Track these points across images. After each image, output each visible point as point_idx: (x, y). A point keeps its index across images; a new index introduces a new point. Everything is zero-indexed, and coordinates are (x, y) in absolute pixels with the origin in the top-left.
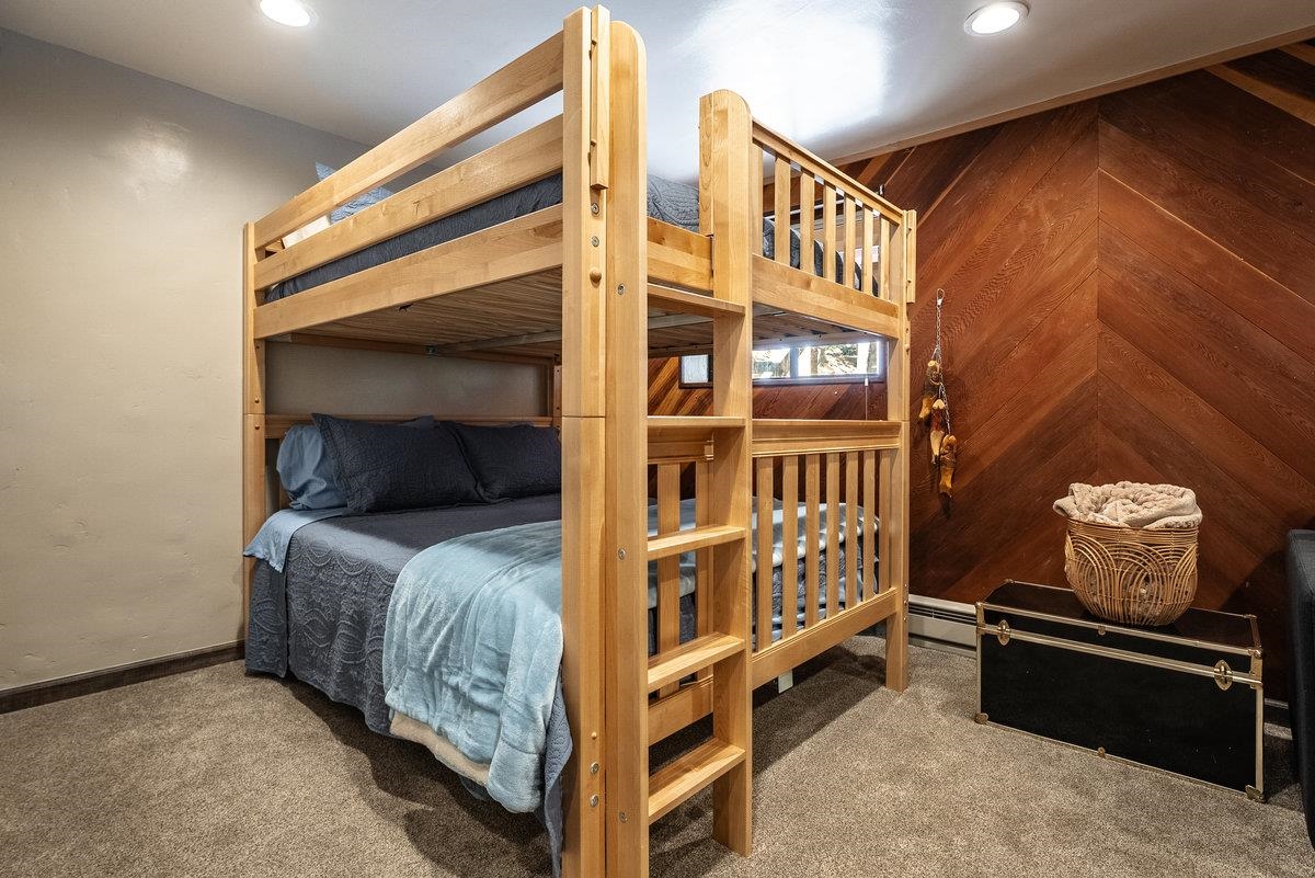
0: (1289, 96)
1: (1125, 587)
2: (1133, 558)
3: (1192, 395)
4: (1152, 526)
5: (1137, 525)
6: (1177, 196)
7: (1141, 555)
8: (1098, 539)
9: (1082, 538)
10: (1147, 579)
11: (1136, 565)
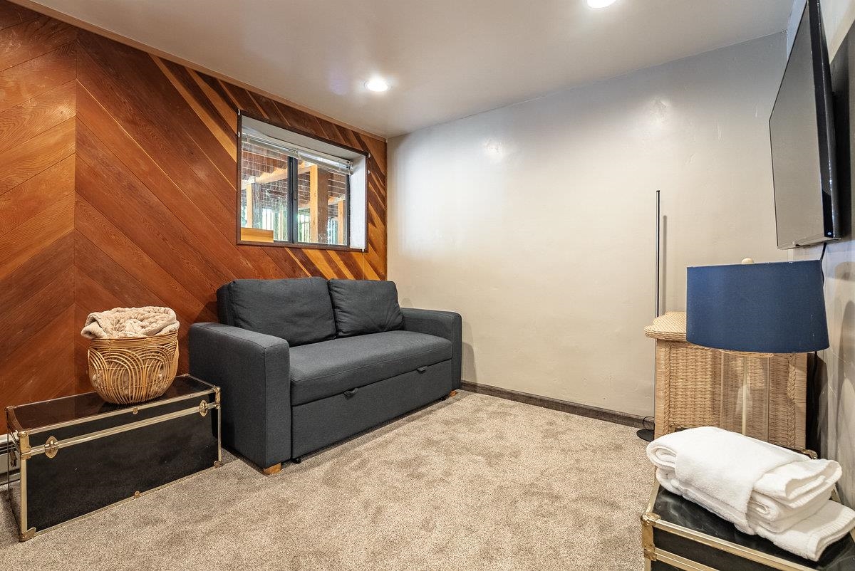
0: (189, 95)
1: (149, 377)
2: (153, 356)
3: (140, 251)
4: (162, 333)
5: (151, 334)
6: (131, 123)
7: (158, 353)
8: (129, 349)
9: (115, 351)
10: (162, 367)
11: (156, 359)
